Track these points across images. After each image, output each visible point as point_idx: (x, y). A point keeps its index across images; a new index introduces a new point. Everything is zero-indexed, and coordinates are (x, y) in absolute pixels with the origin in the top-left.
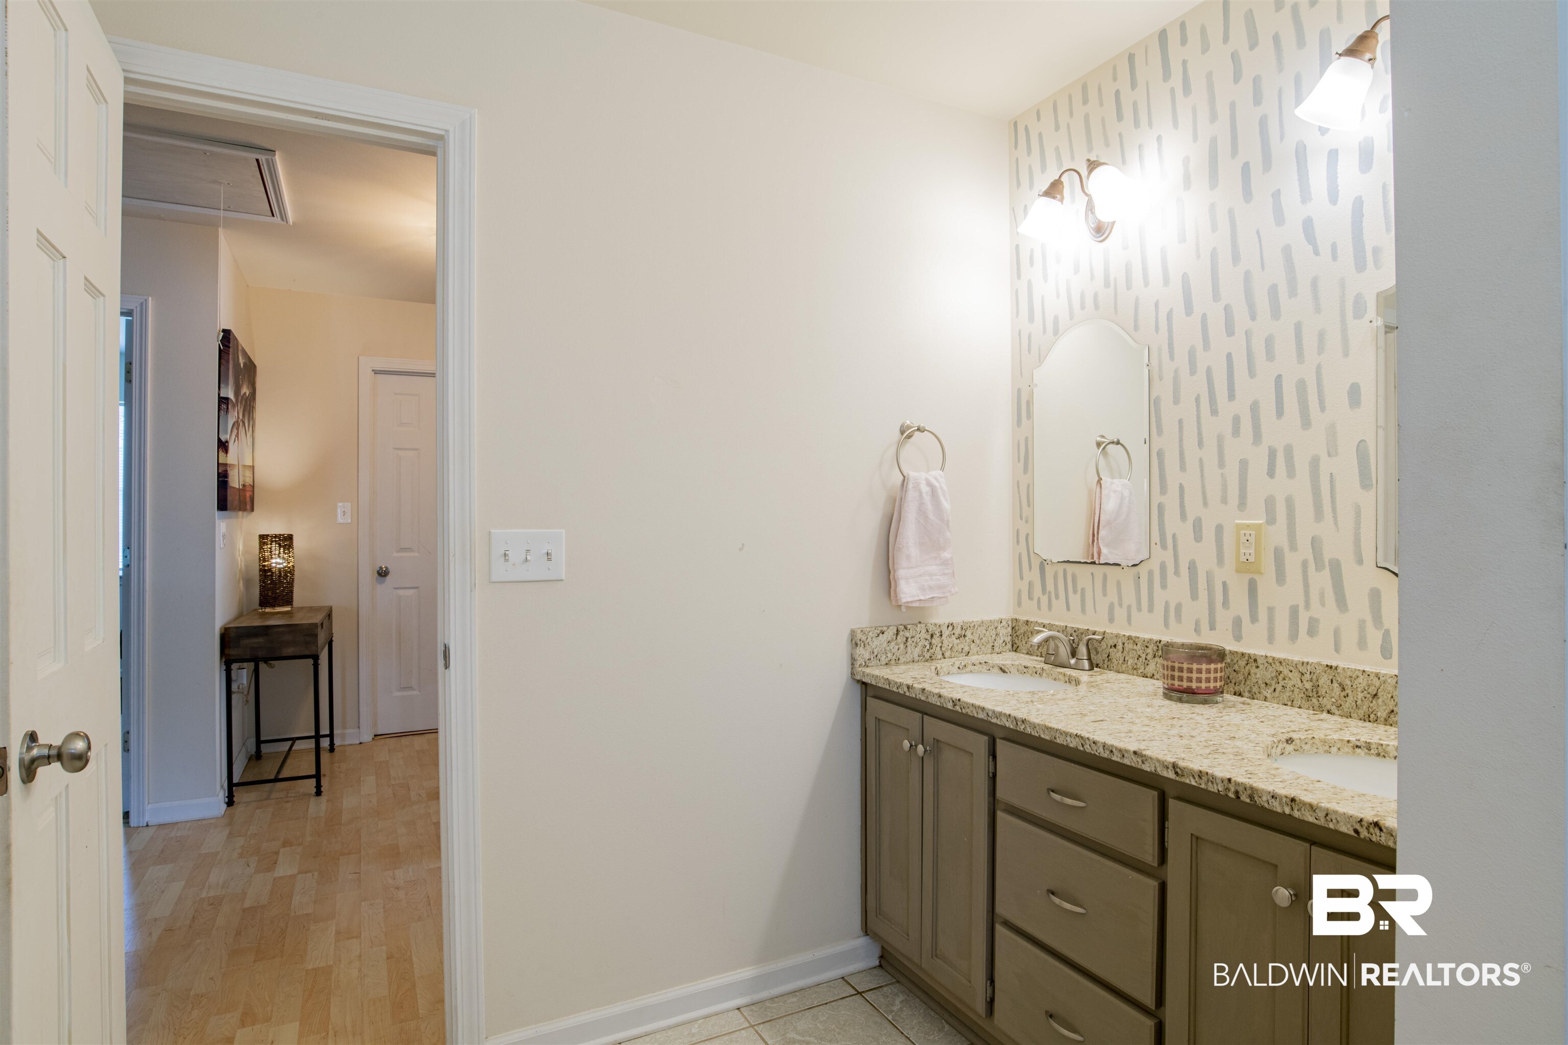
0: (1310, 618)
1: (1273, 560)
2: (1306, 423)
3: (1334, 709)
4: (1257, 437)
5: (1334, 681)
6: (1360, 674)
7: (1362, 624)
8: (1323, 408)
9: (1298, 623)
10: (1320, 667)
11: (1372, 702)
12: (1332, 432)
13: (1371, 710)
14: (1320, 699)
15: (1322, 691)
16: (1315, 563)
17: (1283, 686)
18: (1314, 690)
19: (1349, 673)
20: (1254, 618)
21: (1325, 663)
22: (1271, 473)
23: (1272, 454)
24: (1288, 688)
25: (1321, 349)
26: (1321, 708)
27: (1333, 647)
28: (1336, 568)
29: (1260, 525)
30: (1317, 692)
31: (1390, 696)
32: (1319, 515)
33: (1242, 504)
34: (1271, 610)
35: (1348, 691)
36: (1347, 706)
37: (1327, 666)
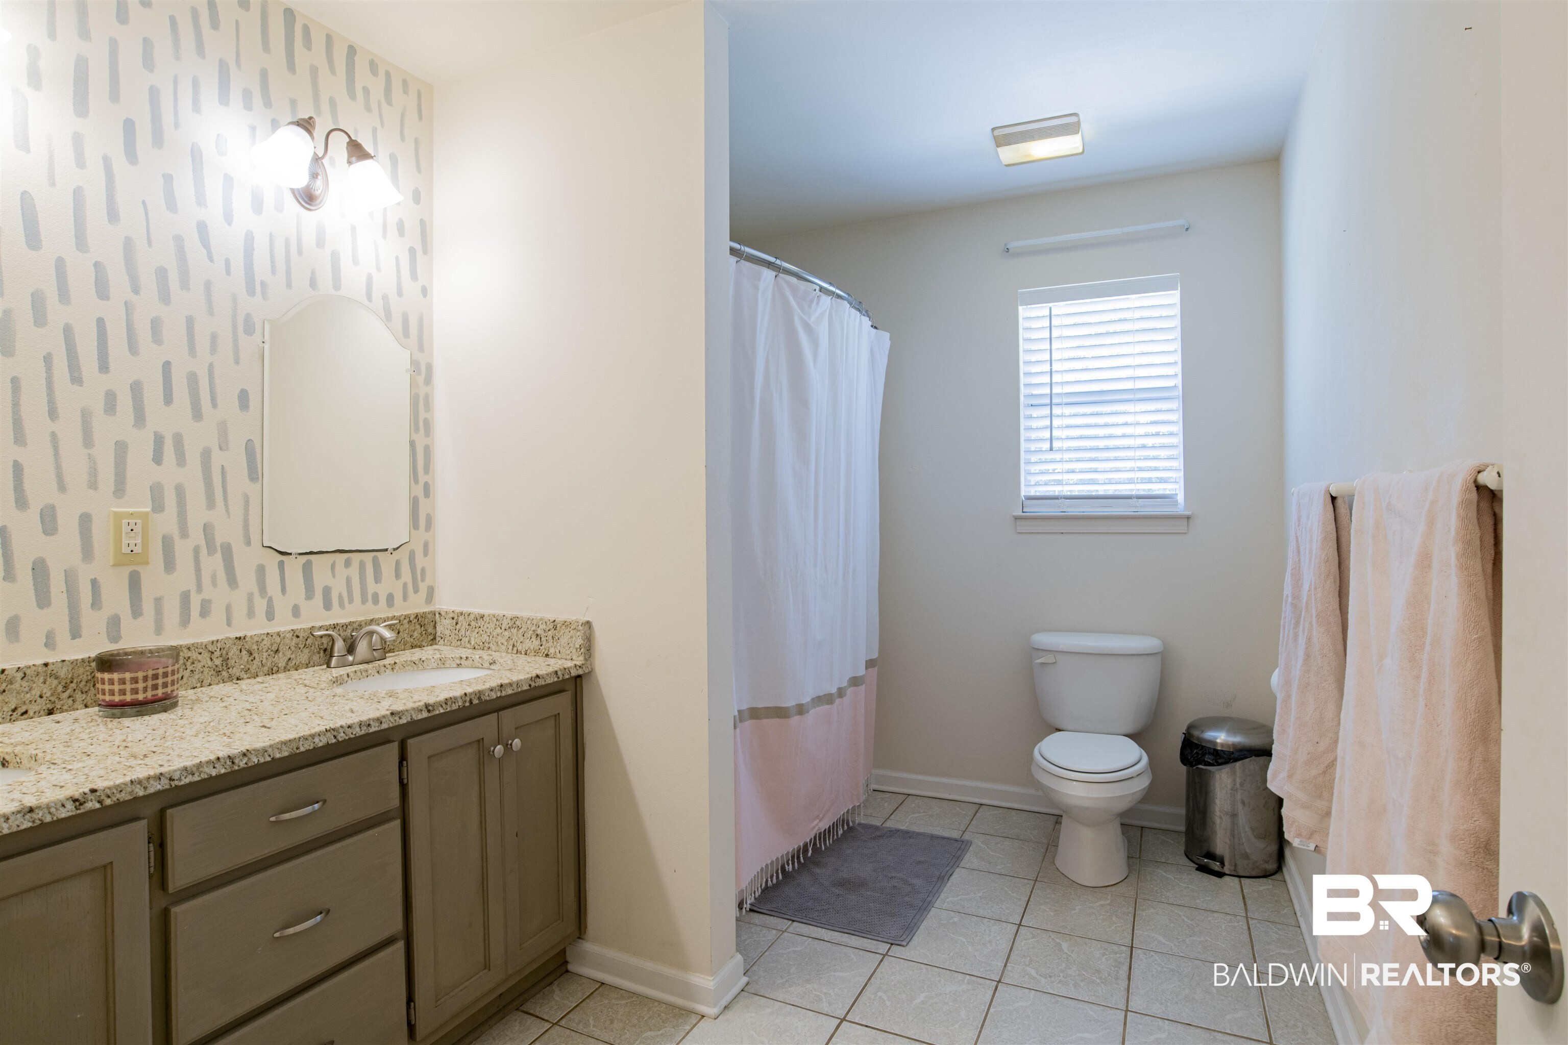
0: (202, 600)
1: (161, 548)
2: (197, 415)
3: (243, 675)
4: (140, 419)
5: (243, 650)
6: (265, 637)
7: (250, 597)
8: (214, 405)
9: (190, 608)
10: (230, 641)
11: (274, 657)
12: (223, 428)
13: (273, 664)
14: (229, 671)
15: (231, 663)
16: (207, 548)
17: (192, 671)
18: (224, 664)
19: (256, 639)
20: (137, 612)
21: (235, 637)
22: (158, 458)
23: (159, 440)
24: (197, 670)
25: (213, 350)
26: (230, 678)
27: (225, 622)
28: (227, 550)
29: (147, 514)
30: (227, 664)
31: (288, 647)
32: (211, 503)
33: (120, 489)
34: (158, 601)
35: (255, 655)
36: (254, 668)
37: (236, 638)
